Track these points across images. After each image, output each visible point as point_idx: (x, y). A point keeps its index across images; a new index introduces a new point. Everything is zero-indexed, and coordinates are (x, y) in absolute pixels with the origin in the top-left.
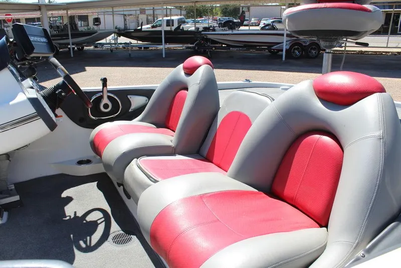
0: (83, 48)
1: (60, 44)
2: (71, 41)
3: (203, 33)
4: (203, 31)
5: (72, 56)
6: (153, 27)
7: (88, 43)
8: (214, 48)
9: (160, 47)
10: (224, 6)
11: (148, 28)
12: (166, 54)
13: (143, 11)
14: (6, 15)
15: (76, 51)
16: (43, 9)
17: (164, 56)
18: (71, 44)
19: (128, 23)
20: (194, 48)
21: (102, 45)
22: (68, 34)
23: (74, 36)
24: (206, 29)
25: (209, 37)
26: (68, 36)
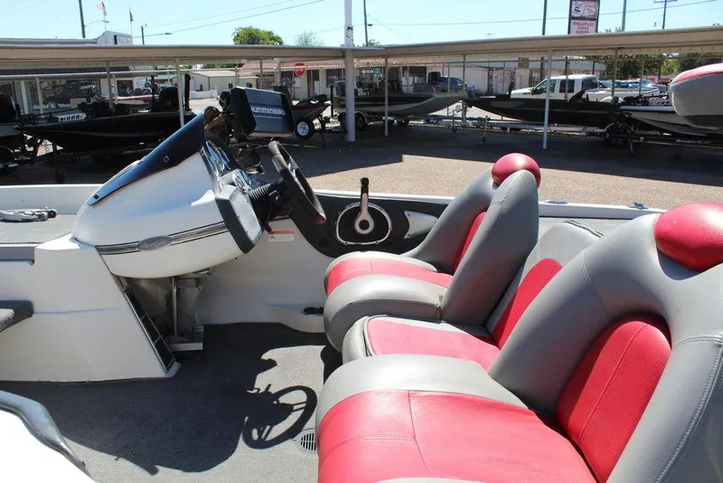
0: (407, 122)
1: (369, 113)
2: (387, 109)
3: (622, 107)
4: (623, 104)
5: (386, 133)
6: (535, 92)
7: (414, 114)
8: (642, 138)
9: (541, 129)
10: (689, 55)
11: (525, 94)
12: (548, 142)
13: (523, 63)
14: (297, 65)
15: (395, 126)
16: (349, 56)
17: (545, 147)
18: (387, 114)
19: (494, 82)
20: (602, 134)
21: (439, 118)
22: (384, 98)
23: (392, 101)
24: (629, 100)
25: (635, 115)
26: (384, 101)
